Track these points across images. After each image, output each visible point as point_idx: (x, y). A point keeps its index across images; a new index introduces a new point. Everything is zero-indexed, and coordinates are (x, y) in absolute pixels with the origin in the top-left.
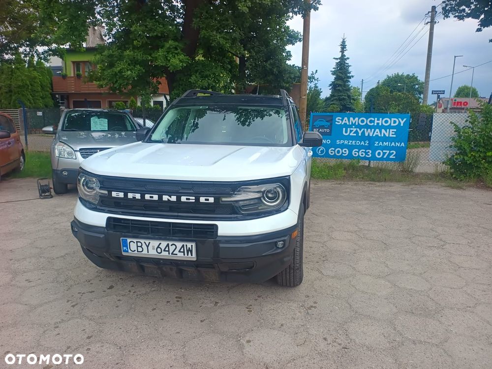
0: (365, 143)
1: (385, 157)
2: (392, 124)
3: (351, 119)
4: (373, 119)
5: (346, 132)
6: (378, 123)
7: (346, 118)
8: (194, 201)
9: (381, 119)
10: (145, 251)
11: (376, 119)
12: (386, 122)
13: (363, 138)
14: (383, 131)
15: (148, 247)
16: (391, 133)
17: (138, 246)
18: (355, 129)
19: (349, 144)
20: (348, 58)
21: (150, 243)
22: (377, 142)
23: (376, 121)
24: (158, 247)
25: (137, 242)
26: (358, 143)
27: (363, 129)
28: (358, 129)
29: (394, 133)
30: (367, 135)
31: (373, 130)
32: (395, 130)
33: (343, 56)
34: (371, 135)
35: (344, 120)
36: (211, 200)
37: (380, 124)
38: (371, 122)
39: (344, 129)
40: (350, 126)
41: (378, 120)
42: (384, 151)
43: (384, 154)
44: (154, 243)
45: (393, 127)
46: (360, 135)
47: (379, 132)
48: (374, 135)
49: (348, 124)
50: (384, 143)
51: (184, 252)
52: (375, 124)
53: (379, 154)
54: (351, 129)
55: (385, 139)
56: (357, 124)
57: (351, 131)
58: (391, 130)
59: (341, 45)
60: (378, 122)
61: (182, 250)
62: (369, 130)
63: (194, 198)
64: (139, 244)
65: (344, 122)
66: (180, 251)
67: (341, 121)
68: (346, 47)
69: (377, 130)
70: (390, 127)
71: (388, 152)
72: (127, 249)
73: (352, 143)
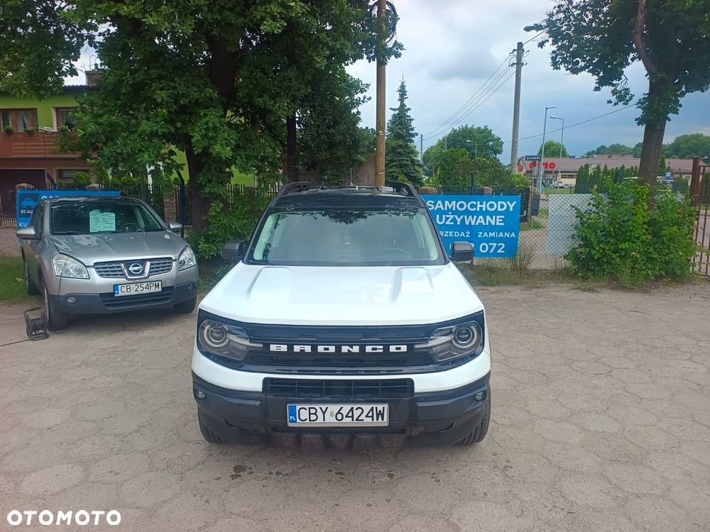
0: (466, 234)
1: (492, 251)
2: (499, 209)
3: (447, 202)
4: (475, 203)
5: (441, 220)
6: (481, 208)
7: (439, 202)
8: (382, 351)
9: (484, 202)
10: (320, 419)
11: (479, 202)
12: (492, 206)
13: (463, 227)
14: (488, 218)
15: (324, 413)
16: (497, 221)
17: (310, 414)
18: (452, 217)
19: (445, 235)
20: (409, 109)
21: (327, 408)
22: (481, 233)
23: (479, 206)
24: (339, 413)
25: (310, 408)
26: (457, 234)
27: (462, 216)
28: (456, 216)
29: (501, 220)
30: (467, 223)
31: (475, 217)
32: (503, 217)
33: (403, 105)
34: (473, 224)
35: (438, 204)
36: (404, 348)
37: (484, 210)
38: (472, 206)
39: (438, 216)
40: (446, 213)
41: (481, 204)
42: (490, 244)
43: (490, 247)
44: (334, 408)
45: (501, 213)
46: (459, 223)
47: (482, 219)
48: (477, 224)
49: (442, 209)
50: (490, 233)
52: (478, 210)
53: (484, 248)
54: (447, 216)
55: (491, 228)
56: (454, 209)
57: (447, 219)
58: (498, 217)
59: (400, 91)
60: (481, 206)
61: (370, 414)
62: (470, 217)
63: (382, 347)
64: (313, 411)
65: (437, 206)
66: (367, 416)
67: (433, 206)
68: (407, 93)
69: (481, 217)
70: (496, 213)
71: (495, 244)
72: (296, 418)
73: (448, 234)
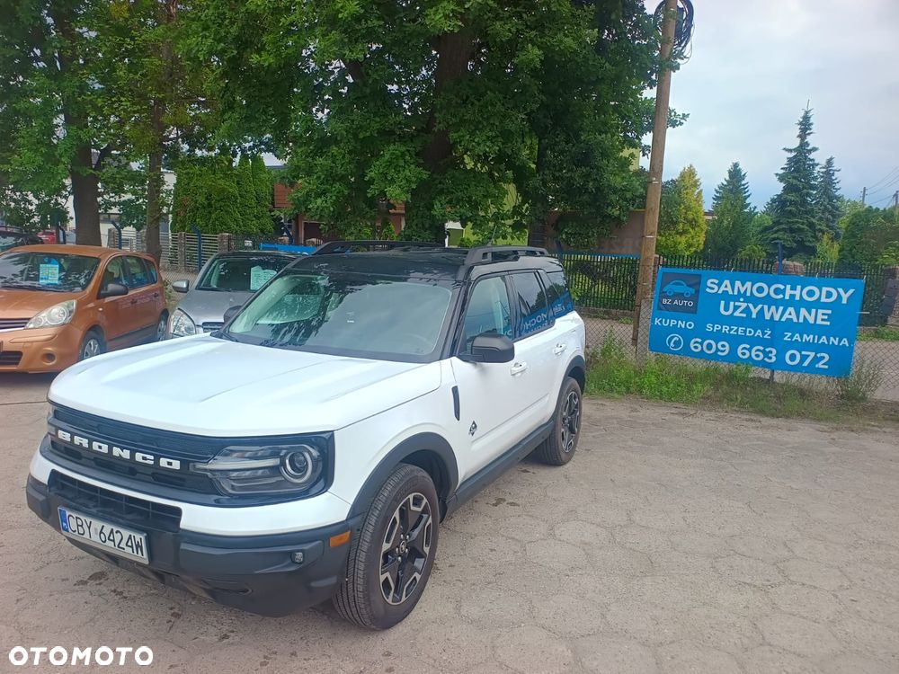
0: (764, 334)
1: (806, 364)
2: (823, 299)
3: (738, 283)
4: (782, 287)
5: (726, 309)
6: (792, 296)
7: (727, 282)
8: (152, 462)
9: (799, 287)
10: (86, 535)
11: (788, 287)
12: (811, 293)
13: (760, 322)
14: (803, 311)
15: (89, 528)
16: (820, 317)
17: (78, 525)
18: (744, 305)
19: (732, 332)
20: (815, 149)
21: (91, 522)
22: (790, 334)
23: (788, 292)
24: (101, 532)
26: (750, 332)
27: (760, 306)
28: (751, 305)
29: (826, 317)
30: (767, 317)
31: (781, 308)
32: (830, 312)
33: (803, 145)
34: (777, 318)
35: (724, 285)
36: (176, 465)
37: (797, 298)
38: (777, 291)
39: (723, 303)
40: (736, 298)
41: (793, 288)
42: (803, 353)
43: (804, 358)
44: (97, 524)
45: (825, 306)
46: (754, 316)
47: (793, 313)
48: (783, 319)
49: (731, 293)
50: (805, 336)
51: (132, 547)
52: (787, 297)
53: (793, 357)
54: (736, 304)
55: (806, 327)
56: (748, 294)
57: (736, 308)
58: (820, 311)
59: (801, 124)
60: (793, 292)
61: (130, 544)
62: (773, 308)
63: (152, 457)
64: (80, 522)
65: (723, 288)
66: (127, 545)
67: (716, 288)
68: (812, 127)
69: (791, 309)
70: (818, 305)
71: (812, 354)
72: (67, 526)
73: (737, 331)
